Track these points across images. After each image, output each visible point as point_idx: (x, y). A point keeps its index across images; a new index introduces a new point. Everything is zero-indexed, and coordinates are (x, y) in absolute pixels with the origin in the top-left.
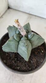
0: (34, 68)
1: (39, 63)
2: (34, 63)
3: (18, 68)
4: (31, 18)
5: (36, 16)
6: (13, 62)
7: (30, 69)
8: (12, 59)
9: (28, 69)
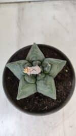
0: (64, 98)
1: (68, 88)
2: (61, 91)
3: (46, 107)
4: (23, 9)
5: (30, 2)
6: (36, 103)
7: (61, 101)
8: (32, 100)
9: (58, 103)
